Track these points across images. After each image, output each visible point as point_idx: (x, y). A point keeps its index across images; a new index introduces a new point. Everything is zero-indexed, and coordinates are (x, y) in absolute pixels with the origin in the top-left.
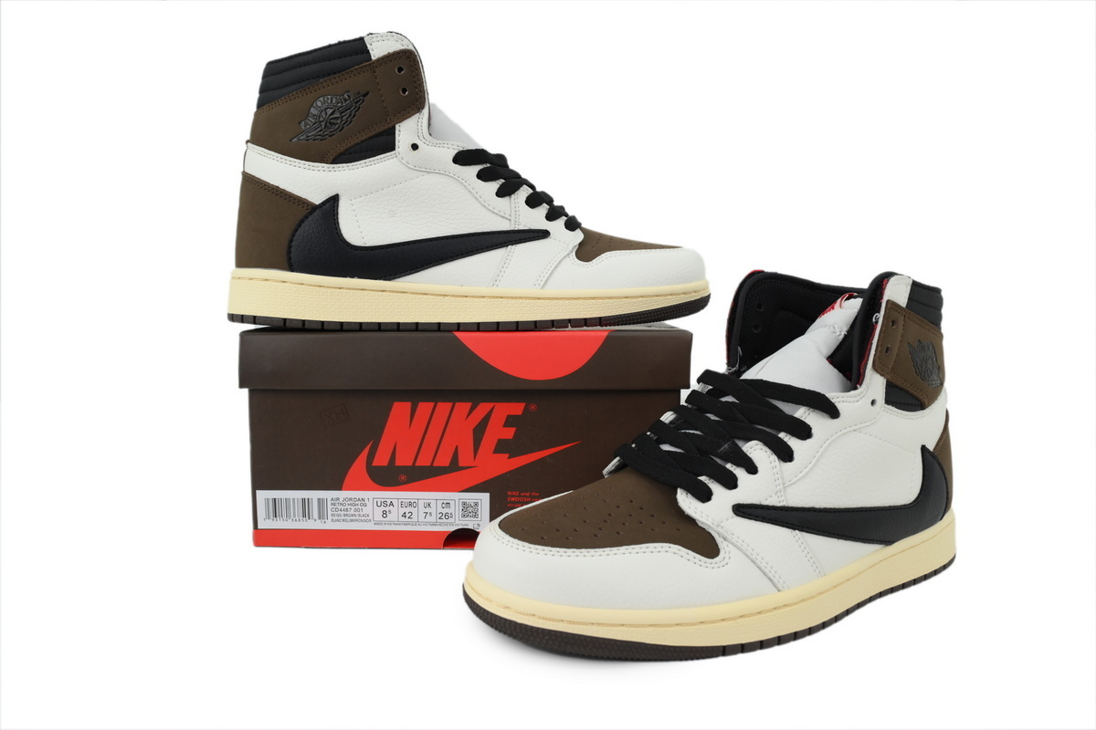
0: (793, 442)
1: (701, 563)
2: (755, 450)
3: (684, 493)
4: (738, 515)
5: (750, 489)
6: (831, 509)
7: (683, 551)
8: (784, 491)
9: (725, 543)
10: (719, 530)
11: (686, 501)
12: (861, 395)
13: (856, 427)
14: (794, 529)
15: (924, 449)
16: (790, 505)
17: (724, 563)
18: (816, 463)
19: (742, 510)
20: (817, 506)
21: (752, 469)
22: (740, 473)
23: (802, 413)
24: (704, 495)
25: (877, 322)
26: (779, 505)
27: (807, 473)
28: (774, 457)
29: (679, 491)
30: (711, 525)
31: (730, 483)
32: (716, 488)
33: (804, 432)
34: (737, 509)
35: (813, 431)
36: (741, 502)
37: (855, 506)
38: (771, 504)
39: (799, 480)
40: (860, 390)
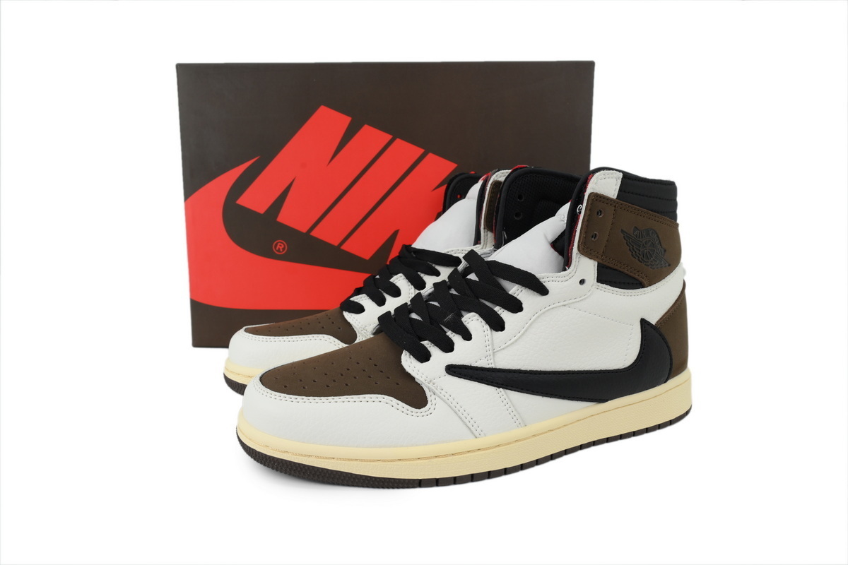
0: (505, 315)
1: (408, 412)
2: (472, 321)
3: (408, 354)
4: (449, 374)
5: (464, 353)
6: (537, 371)
7: (395, 401)
8: (494, 355)
9: (433, 397)
10: (430, 385)
11: (408, 362)
12: (570, 275)
13: (565, 303)
14: (499, 387)
15: (644, 323)
16: (498, 367)
17: (427, 413)
18: (524, 333)
19: (453, 370)
20: (523, 368)
21: (467, 336)
22: (457, 339)
23: (515, 290)
24: (424, 356)
25: (580, 213)
26: (488, 367)
27: (516, 341)
28: (487, 327)
29: (404, 352)
30: (424, 382)
31: (448, 347)
32: (434, 351)
33: (516, 306)
34: (449, 369)
35: (523, 306)
36: (454, 363)
37: (563, 370)
38: (479, 366)
39: (508, 346)
40: (569, 271)
